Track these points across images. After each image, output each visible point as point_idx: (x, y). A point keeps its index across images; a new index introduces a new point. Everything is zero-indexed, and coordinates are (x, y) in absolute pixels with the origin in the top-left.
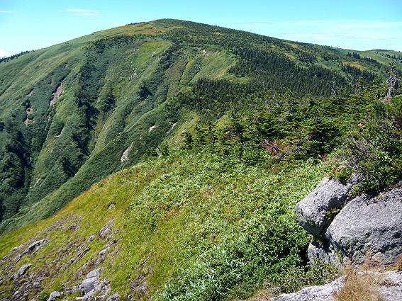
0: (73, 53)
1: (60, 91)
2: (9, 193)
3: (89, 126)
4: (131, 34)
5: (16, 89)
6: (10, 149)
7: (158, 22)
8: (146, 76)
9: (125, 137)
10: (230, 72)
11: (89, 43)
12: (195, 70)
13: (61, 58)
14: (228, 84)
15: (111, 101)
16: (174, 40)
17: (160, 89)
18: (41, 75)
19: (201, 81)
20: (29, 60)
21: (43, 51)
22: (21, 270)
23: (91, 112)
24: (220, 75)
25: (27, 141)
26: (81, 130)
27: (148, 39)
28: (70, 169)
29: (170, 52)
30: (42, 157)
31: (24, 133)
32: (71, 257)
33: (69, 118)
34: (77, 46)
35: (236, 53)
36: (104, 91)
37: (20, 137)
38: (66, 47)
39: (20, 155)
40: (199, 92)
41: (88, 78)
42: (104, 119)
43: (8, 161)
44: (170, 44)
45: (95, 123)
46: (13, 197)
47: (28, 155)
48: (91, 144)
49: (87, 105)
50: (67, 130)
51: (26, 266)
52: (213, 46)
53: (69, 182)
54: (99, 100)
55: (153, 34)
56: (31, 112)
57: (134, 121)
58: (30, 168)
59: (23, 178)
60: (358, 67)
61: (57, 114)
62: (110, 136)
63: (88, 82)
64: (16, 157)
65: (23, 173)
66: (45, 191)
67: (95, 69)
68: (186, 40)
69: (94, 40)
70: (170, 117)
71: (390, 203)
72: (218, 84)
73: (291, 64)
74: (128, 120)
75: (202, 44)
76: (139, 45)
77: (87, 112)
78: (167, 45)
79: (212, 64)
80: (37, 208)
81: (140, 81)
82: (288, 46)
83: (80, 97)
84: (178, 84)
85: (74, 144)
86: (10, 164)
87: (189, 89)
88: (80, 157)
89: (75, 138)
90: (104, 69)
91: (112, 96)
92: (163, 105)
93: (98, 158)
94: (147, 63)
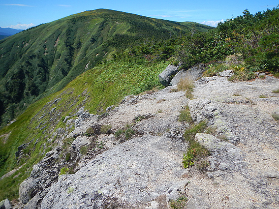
0: (62, 24)
1: (58, 40)
2: (41, 84)
3: (71, 55)
4: (86, 15)
5: (39, 40)
6: (39, 66)
7: (98, 10)
8: (94, 34)
9: (87, 59)
10: (128, 31)
11: (69, 19)
12: (114, 30)
13: (58, 26)
14: (128, 36)
15: (79, 44)
16: (105, 18)
17: (100, 39)
18: (50, 34)
19: (116, 35)
20: (44, 28)
21: (49, 23)
22: (52, 110)
23: (71, 49)
24: (124, 32)
25: (46, 62)
26: (68, 57)
27: (94, 18)
28: (65, 73)
29: (103, 23)
30: (53, 68)
31: (44, 59)
32: (71, 104)
33: (63, 52)
34: (64, 21)
35: (130, 23)
36: (76, 40)
37: (43, 60)
38: (59, 21)
39: (44, 68)
40: (116, 39)
41: (70, 35)
42: (77, 52)
43: (39, 71)
44: (103, 19)
45: (73, 54)
46: (42, 85)
47: (47, 68)
48: (72, 62)
49: (70, 46)
50: (62, 57)
51: (54, 108)
52: (121, 20)
53: (65, 78)
54: (75, 44)
55: (96, 15)
56: (46, 50)
57: (90, 52)
58: (48, 73)
59: (46, 77)
60: (179, 28)
61: (58, 50)
62: (80, 59)
63: (70, 36)
64: (42, 69)
65: (45, 75)
66: (55, 82)
67: (72, 31)
68: (110, 18)
69: (71, 18)
70: (104, 50)
71: (192, 72)
72: (124, 36)
73: (153, 28)
74: (87, 52)
75: (116, 19)
76: (90, 20)
77: (70, 49)
78: (102, 20)
79: (121, 28)
80: (52, 89)
81: (91, 35)
82: (151, 20)
83: (67, 43)
84: (107, 37)
85: (65, 63)
86: (40, 72)
87: (112, 38)
88: (68, 68)
89: (66, 60)
90: (76, 31)
91: (80, 42)
92: (101, 45)
93: (76, 68)
94: (94, 27)
